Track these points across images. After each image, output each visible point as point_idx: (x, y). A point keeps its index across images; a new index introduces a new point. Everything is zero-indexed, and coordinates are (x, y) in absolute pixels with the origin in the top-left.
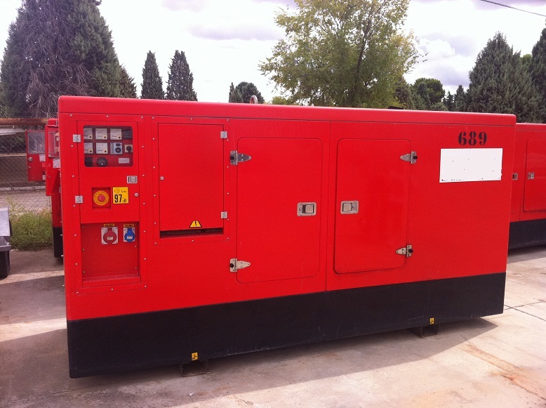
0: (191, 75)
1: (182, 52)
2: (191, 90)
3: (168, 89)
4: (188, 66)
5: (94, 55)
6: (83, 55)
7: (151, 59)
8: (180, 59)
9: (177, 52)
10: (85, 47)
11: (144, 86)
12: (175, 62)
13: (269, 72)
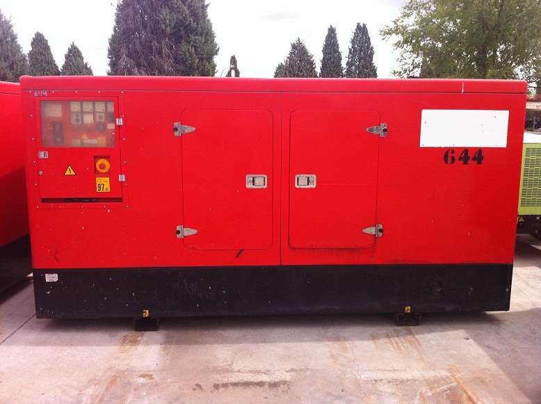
0: (372, 48)
1: (364, 24)
2: (371, 64)
3: (347, 64)
4: (369, 38)
5: (181, 28)
6: (168, 29)
7: (332, 33)
8: (362, 31)
9: (358, 24)
10: (170, 21)
11: (324, 62)
12: (356, 35)
13: (389, 36)
